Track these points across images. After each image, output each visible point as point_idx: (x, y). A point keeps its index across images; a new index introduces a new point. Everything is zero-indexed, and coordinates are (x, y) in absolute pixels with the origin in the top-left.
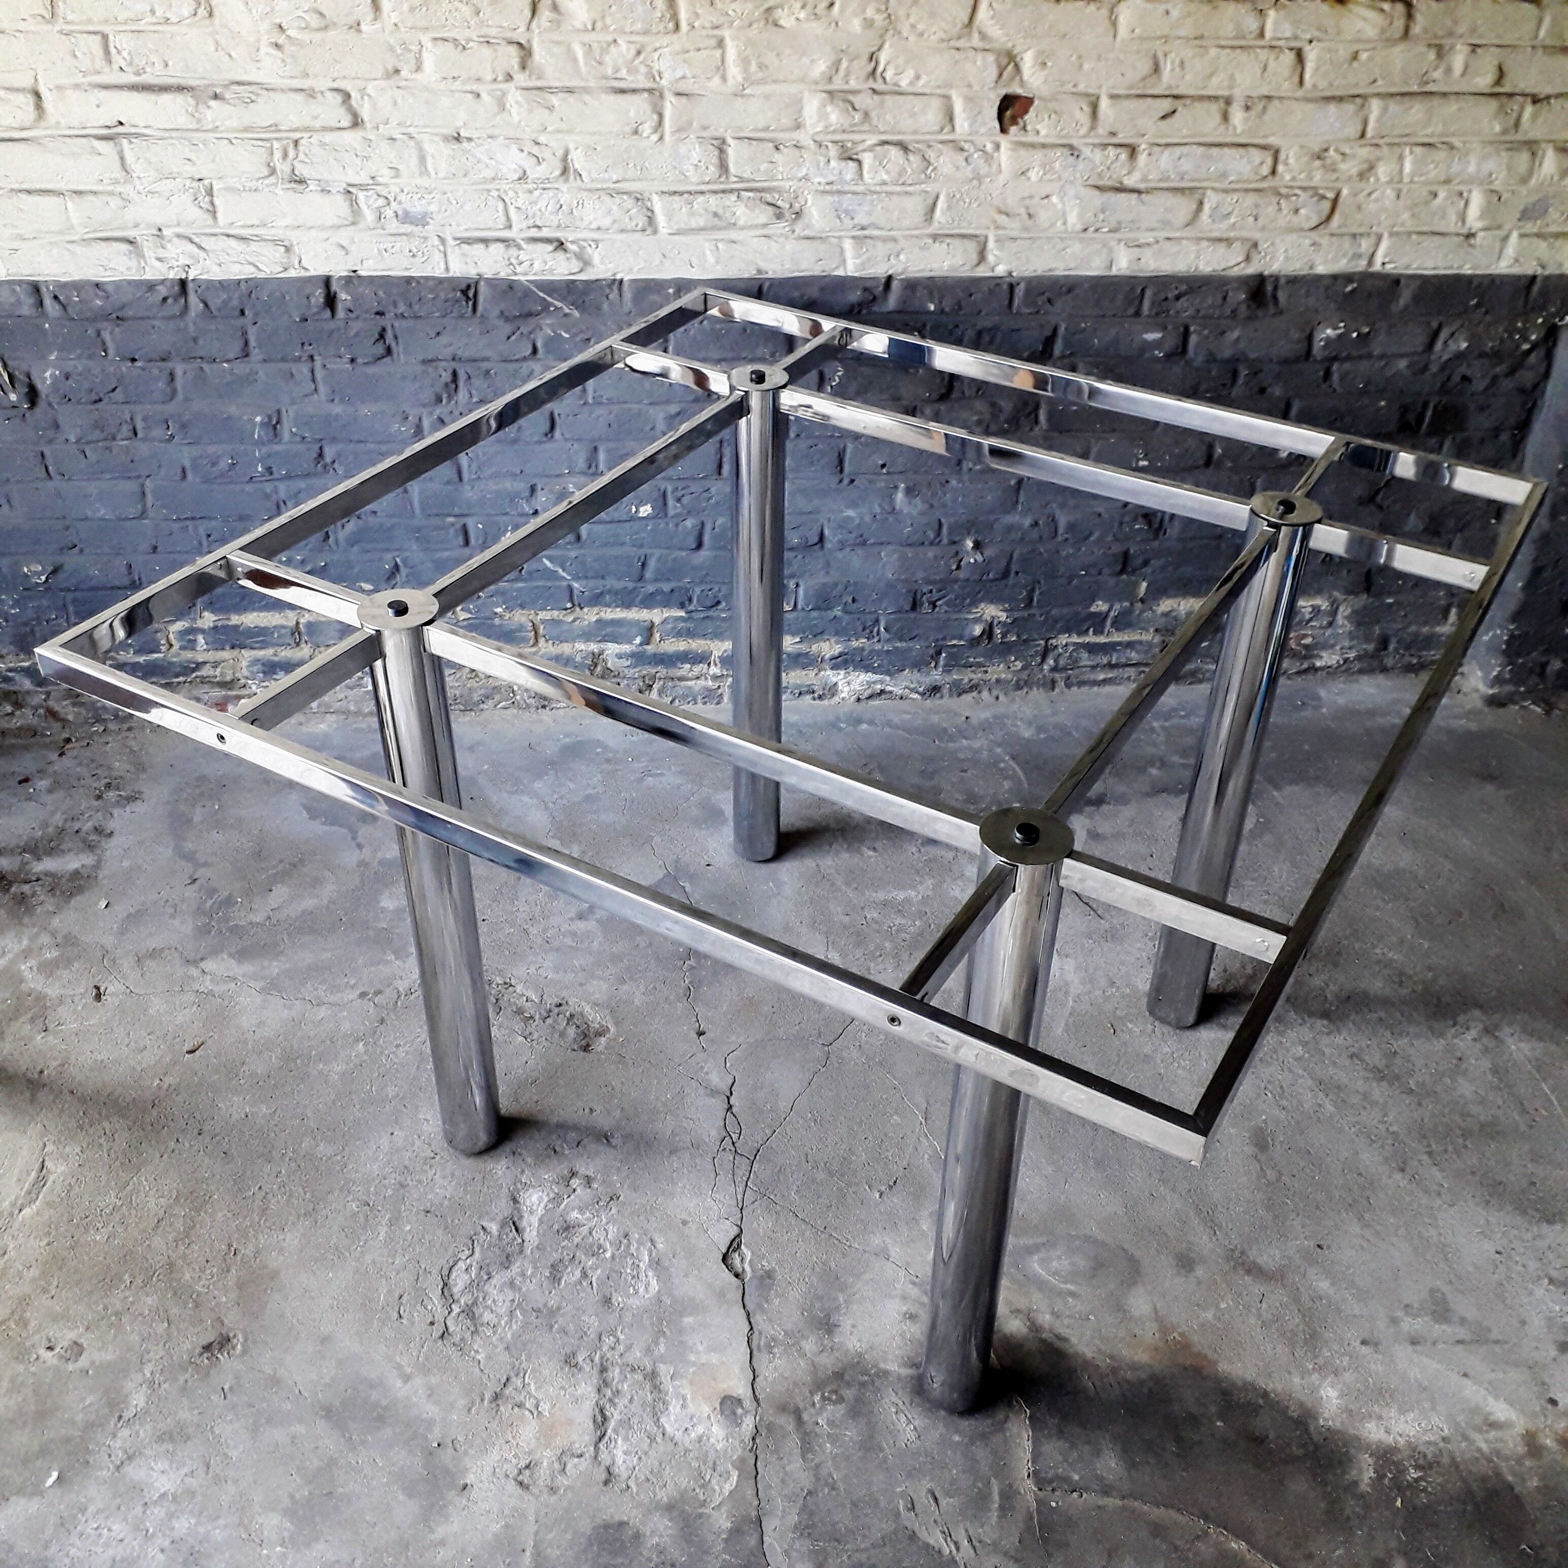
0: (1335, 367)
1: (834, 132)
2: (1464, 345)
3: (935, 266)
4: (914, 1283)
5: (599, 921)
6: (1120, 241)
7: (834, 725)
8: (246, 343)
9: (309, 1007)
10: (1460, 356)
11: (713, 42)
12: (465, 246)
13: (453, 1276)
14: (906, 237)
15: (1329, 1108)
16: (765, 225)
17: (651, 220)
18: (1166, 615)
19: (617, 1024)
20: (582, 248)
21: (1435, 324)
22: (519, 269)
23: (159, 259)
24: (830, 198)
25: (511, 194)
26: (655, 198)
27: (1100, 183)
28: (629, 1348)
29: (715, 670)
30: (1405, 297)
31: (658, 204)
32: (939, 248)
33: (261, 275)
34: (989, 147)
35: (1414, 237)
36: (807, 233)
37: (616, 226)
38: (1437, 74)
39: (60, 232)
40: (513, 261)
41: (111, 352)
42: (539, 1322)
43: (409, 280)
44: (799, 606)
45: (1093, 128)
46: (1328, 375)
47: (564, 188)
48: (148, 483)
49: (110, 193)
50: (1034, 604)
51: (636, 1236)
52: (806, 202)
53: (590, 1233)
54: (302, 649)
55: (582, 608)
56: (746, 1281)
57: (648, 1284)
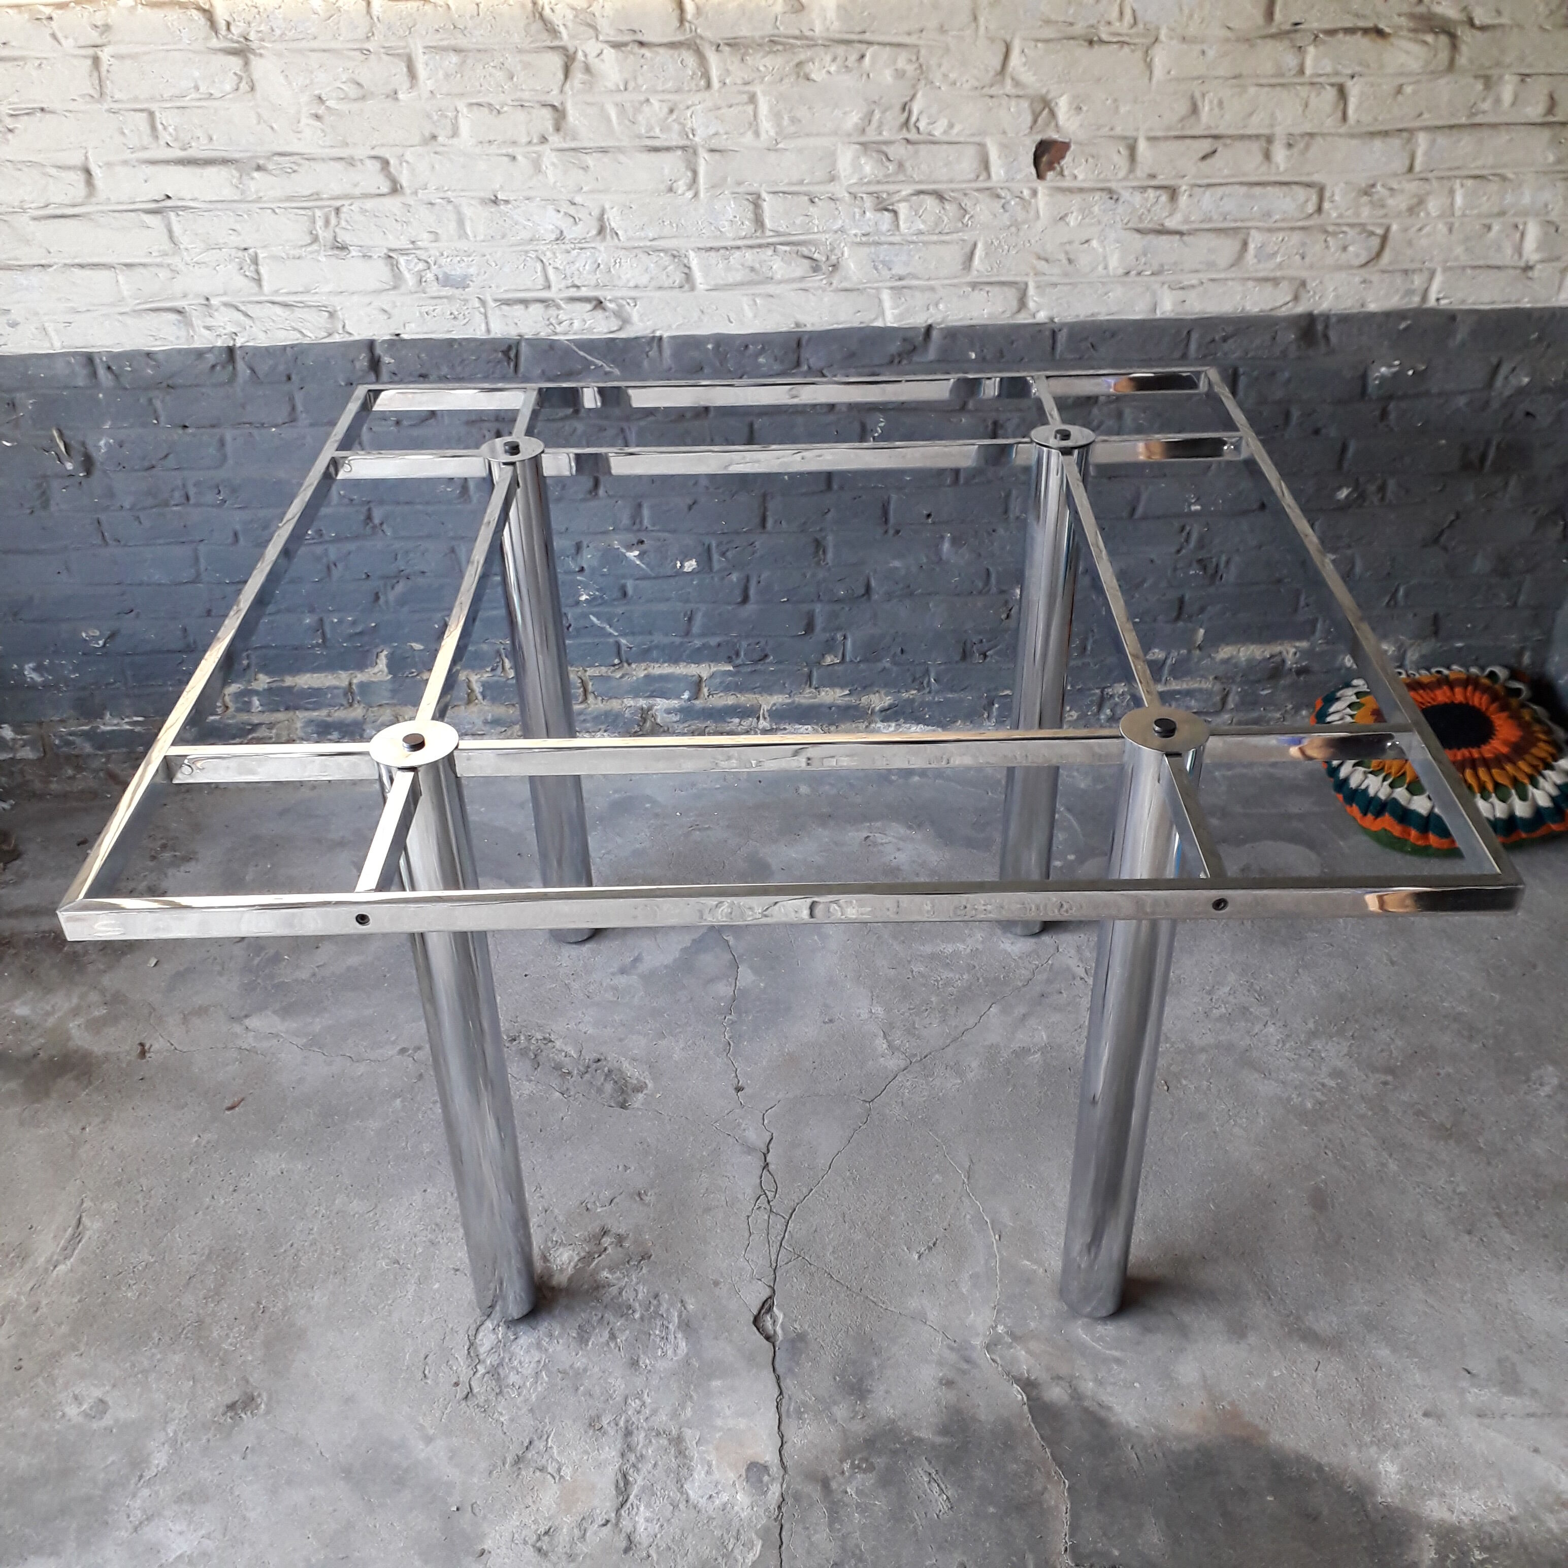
0: (1392, 406)
1: (869, 183)
2: (1526, 380)
3: (975, 314)
4: (951, 1348)
5: (641, 975)
6: (1163, 283)
7: (885, 779)
8: (294, 408)
9: (349, 1063)
10: (1521, 391)
11: (745, 98)
12: (504, 307)
13: (480, 1336)
14: (944, 286)
15: (1393, 1166)
16: (803, 278)
17: (688, 277)
18: (1226, 661)
19: (654, 1079)
20: (621, 306)
21: (1494, 361)
22: (559, 329)
23: (208, 328)
24: (866, 250)
25: (549, 254)
26: (692, 254)
27: (1141, 226)
28: (654, 1412)
29: (764, 724)
30: (1461, 333)
31: (694, 261)
32: (979, 296)
33: (306, 341)
34: (1026, 193)
35: (1469, 271)
36: (845, 285)
37: (653, 283)
38: (1486, 106)
39: (112, 305)
40: (553, 321)
41: (162, 419)
42: (565, 1382)
43: (451, 342)
44: (848, 659)
45: (1132, 170)
46: (1384, 414)
47: (602, 247)
48: (202, 548)
49: (159, 265)
50: (1088, 652)
51: (667, 1296)
52: (843, 254)
53: (620, 1293)
54: (355, 709)
55: (629, 664)
56: (777, 1343)
57: (676, 1347)
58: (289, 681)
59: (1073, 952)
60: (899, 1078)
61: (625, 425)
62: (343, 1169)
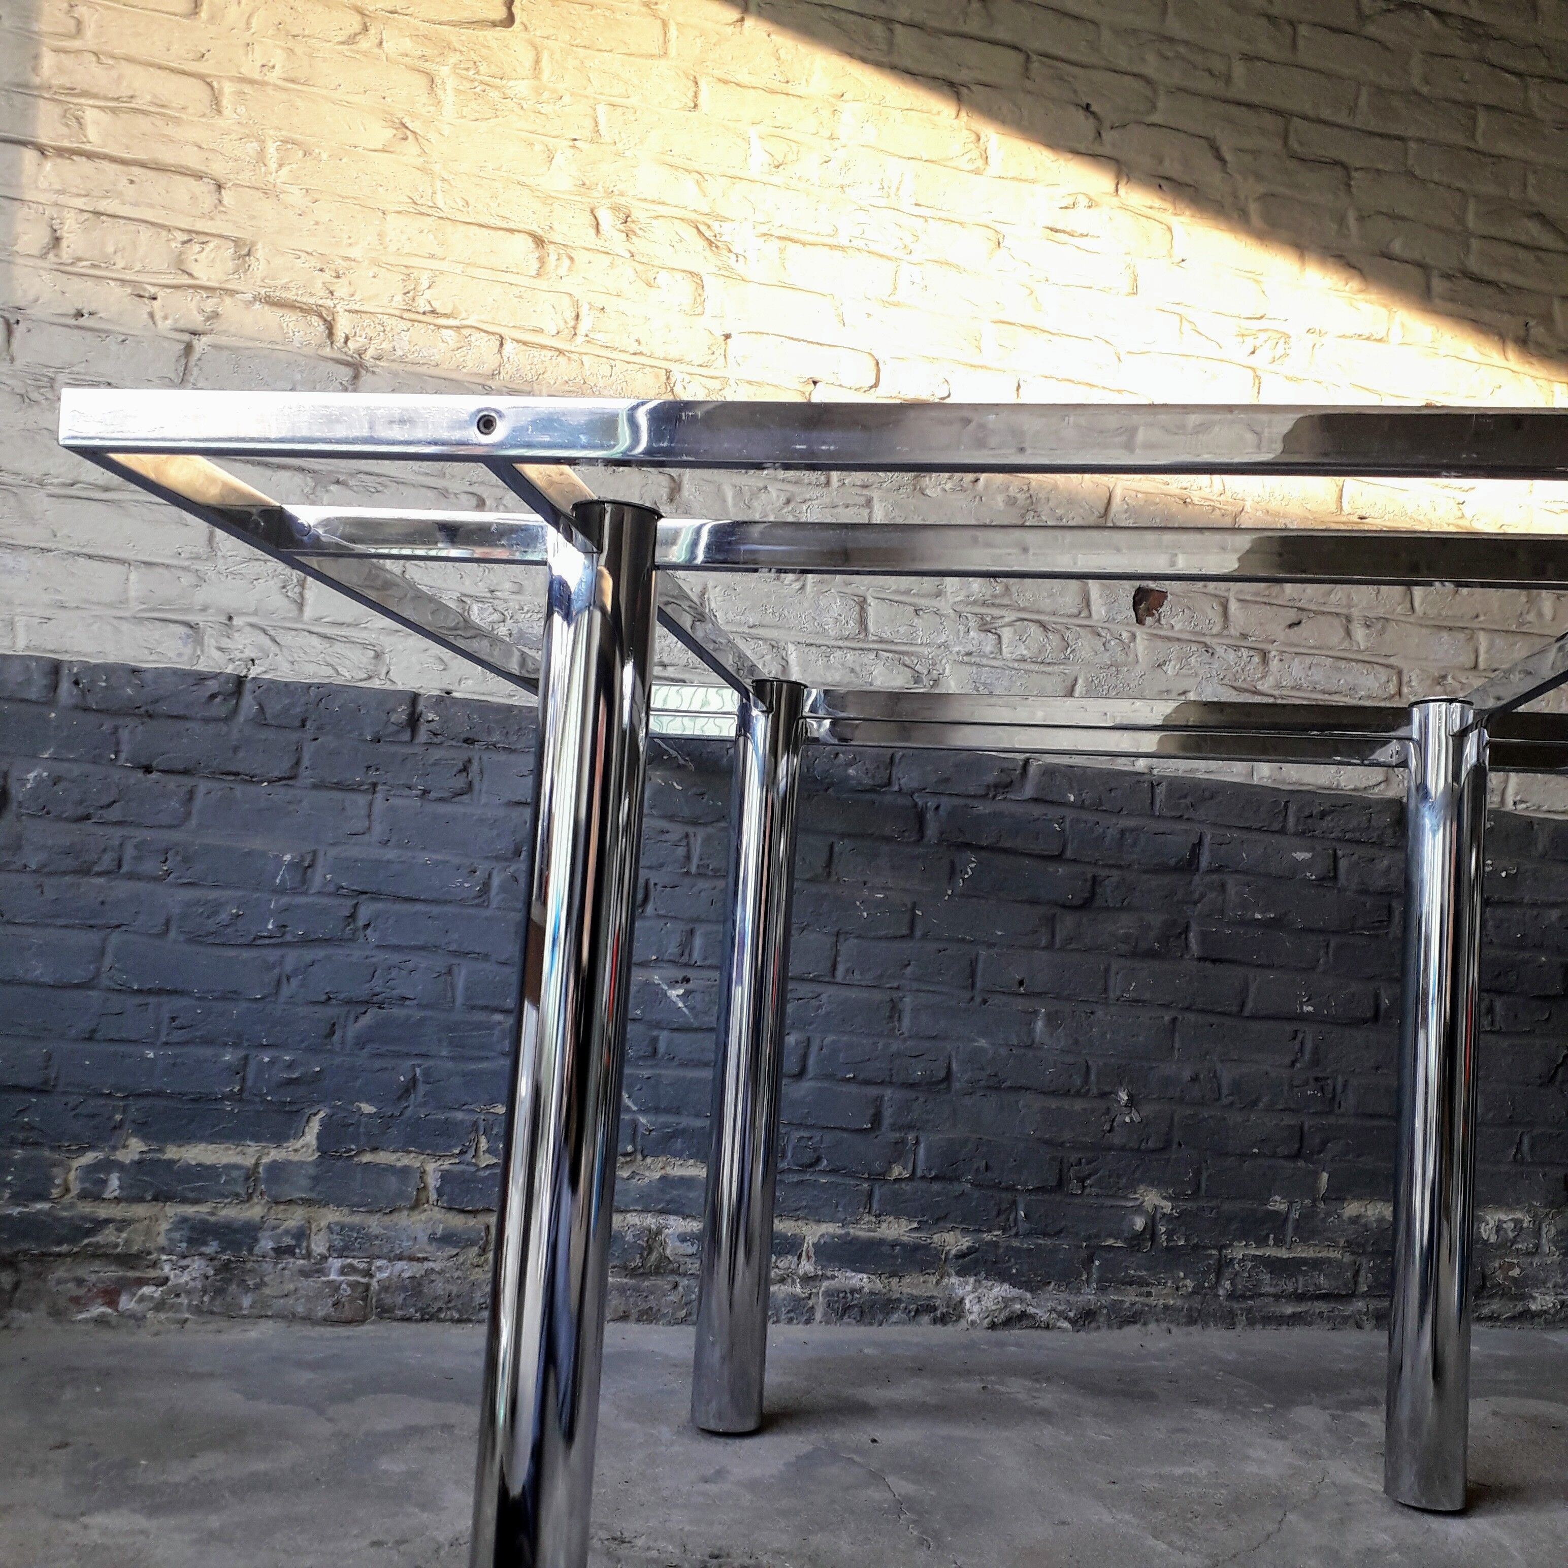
0: (1488, 913)
1: (975, 602)
5: (738, 1484)
7: (970, 1347)
8: (298, 763)
11: (862, 500)
17: (783, 667)
18: (1355, 1220)
23: (220, 649)
24: (968, 669)
26: (788, 648)
27: (1235, 684)
29: (807, 1267)
30: (1542, 842)
31: (791, 653)
33: (339, 681)
34: (1125, 636)
39: (110, 605)
41: (123, 756)
44: (919, 1173)
45: (1225, 627)
48: (115, 939)
49: (186, 569)
50: (1203, 1192)
52: (944, 670)
54: (252, 1206)
55: (644, 1157)
58: (172, 1153)
59: (1350, 1473)
61: (691, 830)
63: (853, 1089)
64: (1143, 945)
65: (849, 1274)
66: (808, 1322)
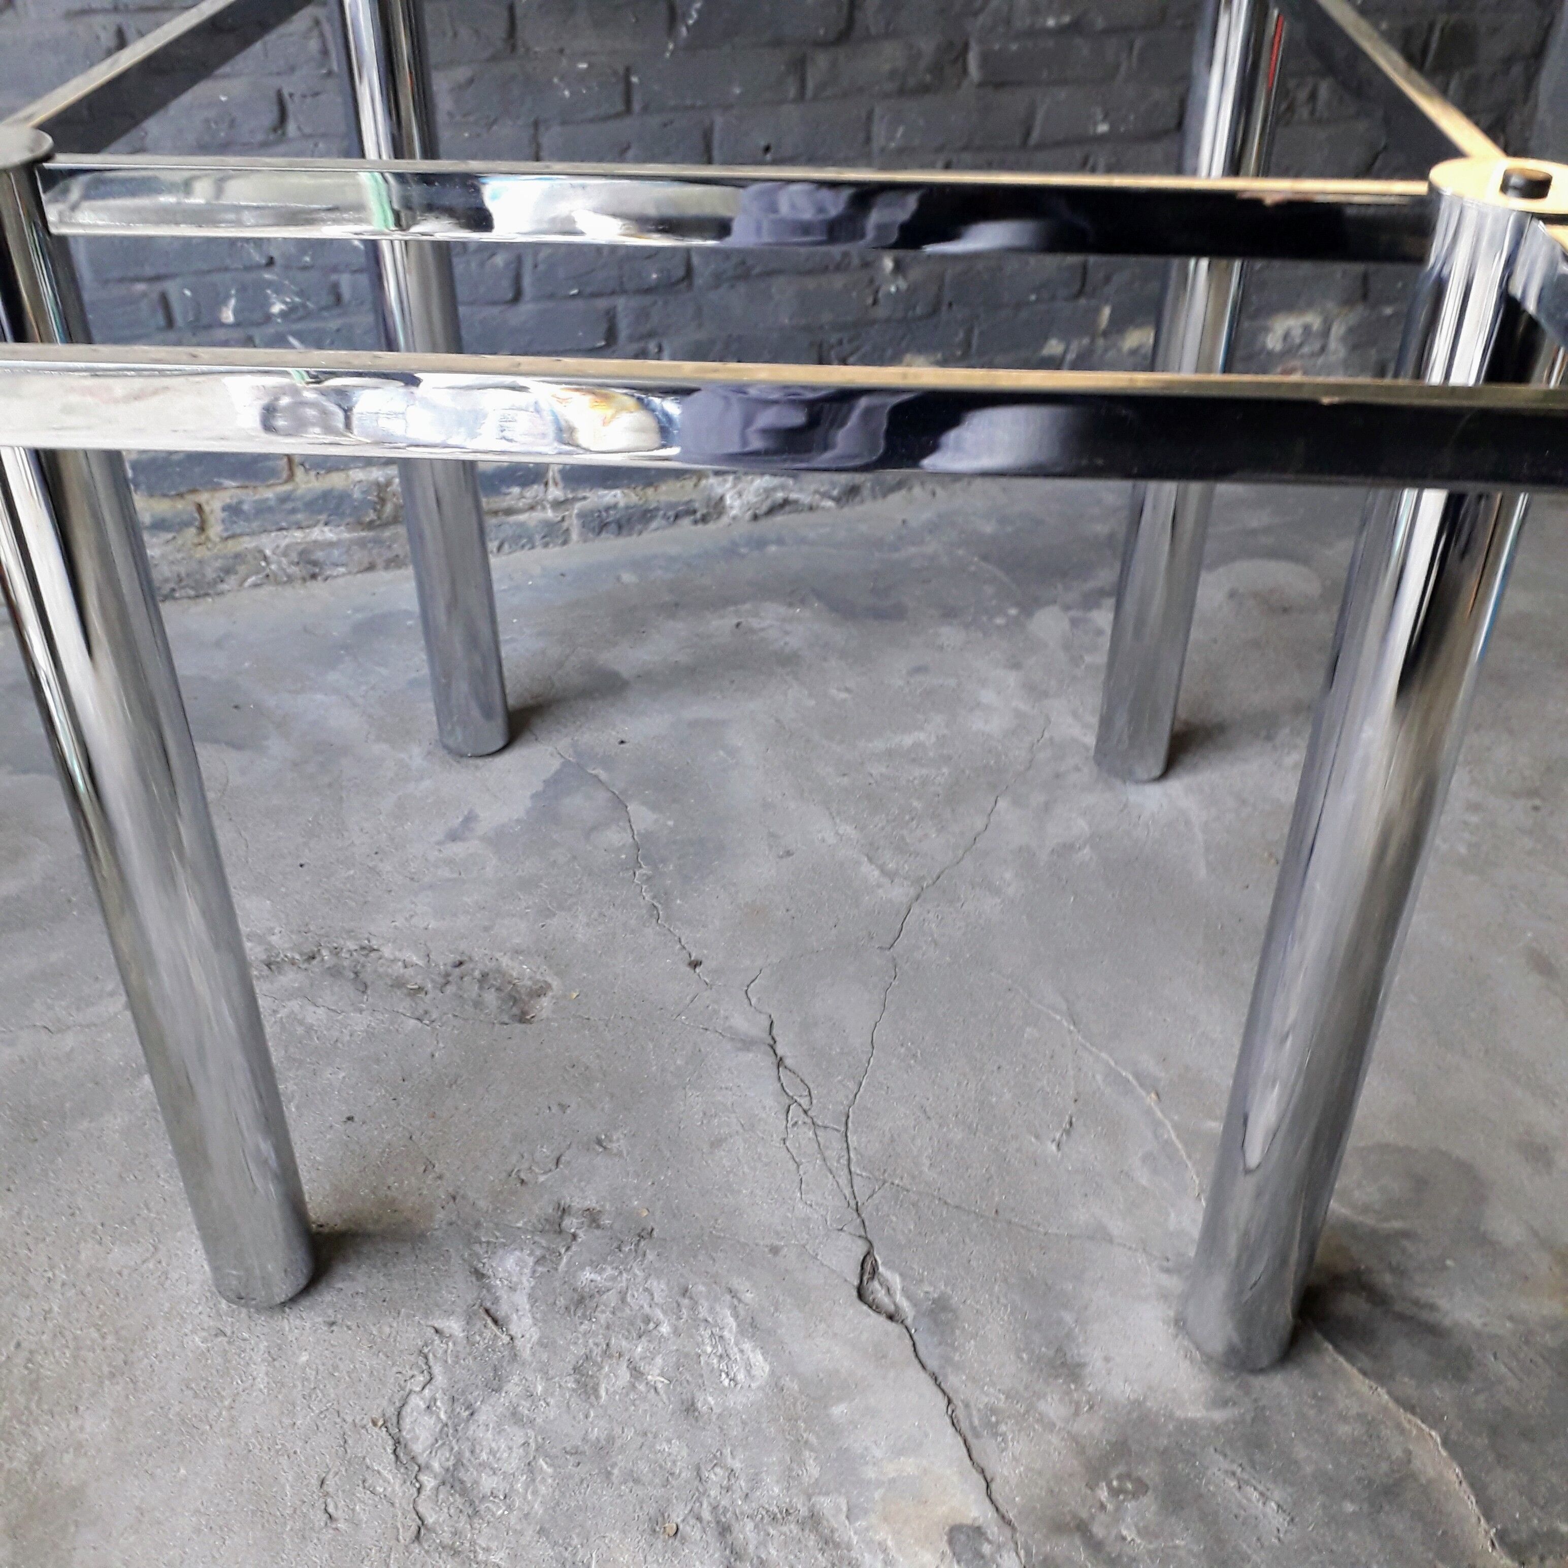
4: (1167, 1271)
5: (484, 839)
7: (731, 552)
9: (44, 1036)
13: (407, 1423)
18: (1133, 353)
19: (559, 974)
28: (755, 1481)
29: (555, 493)
42: (583, 1470)
50: (973, 352)
51: (701, 1288)
53: (623, 1300)
56: (909, 1322)
57: (749, 1367)
59: (1070, 720)
60: (915, 910)
62: (80, 1201)
63: (580, 304)
64: (912, 82)
65: (602, 492)
66: (565, 542)
